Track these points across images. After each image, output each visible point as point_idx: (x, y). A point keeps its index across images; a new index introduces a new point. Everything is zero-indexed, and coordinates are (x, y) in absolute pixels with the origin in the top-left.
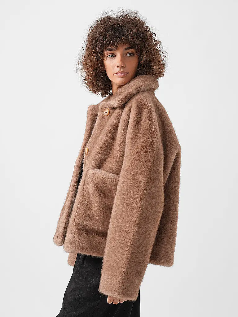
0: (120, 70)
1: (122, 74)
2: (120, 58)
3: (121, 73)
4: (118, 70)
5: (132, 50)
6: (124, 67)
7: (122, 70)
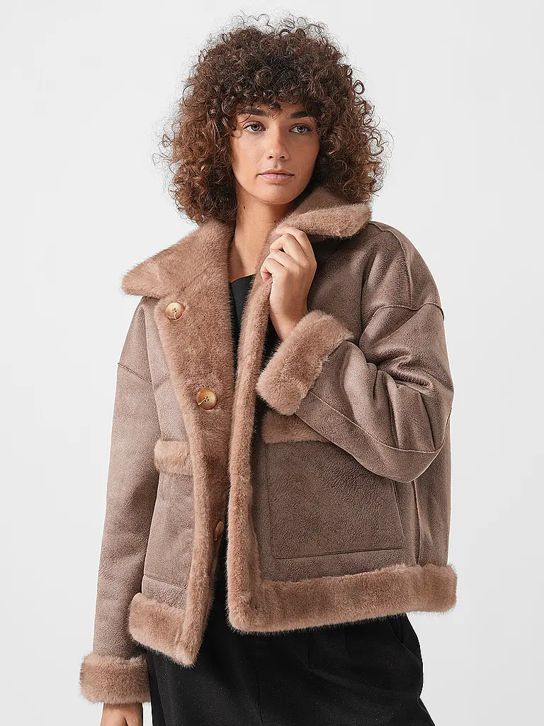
0: (276, 167)
1: (279, 177)
2: (278, 135)
3: (277, 174)
4: (268, 165)
5: (308, 120)
6: (286, 158)
7: (279, 168)
